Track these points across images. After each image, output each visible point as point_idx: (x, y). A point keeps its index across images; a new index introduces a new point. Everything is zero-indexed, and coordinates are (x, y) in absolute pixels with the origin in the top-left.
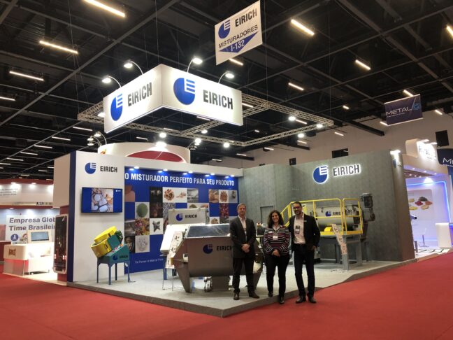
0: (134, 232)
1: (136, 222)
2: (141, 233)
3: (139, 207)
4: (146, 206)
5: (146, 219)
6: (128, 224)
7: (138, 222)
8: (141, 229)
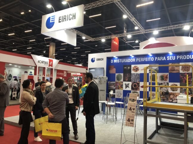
0: (115, 88)
4: (121, 75)
5: (121, 82)
6: (112, 83)
7: (117, 83)
8: (118, 86)
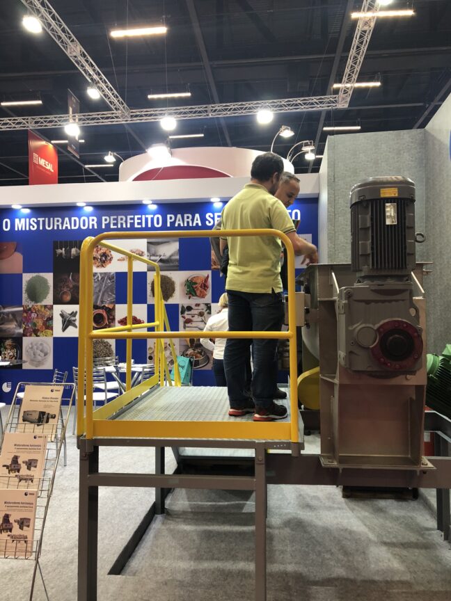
0: (21, 331)
1: (25, 311)
2: (36, 332)
3: (30, 283)
4: (45, 281)
5: (46, 306)
6: (8, 314)
7: (28, 311)
8: (35, 325)
